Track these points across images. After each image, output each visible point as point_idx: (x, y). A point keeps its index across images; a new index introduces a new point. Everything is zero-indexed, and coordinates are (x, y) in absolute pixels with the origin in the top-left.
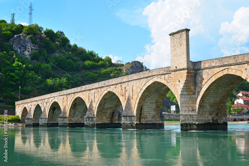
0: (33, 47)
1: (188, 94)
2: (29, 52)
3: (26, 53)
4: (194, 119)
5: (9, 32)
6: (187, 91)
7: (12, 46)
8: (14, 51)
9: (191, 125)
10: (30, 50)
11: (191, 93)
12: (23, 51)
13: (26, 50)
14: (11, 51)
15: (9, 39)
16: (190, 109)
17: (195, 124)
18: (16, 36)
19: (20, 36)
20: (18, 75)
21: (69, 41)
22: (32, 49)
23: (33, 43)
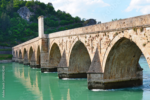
0: (31, 14)
1: (45, 52)
2: (28, 17)
3: (27, 18)
4: (48, 66)
5: (17, 6)
6: (43, 51)
7: (19, 14)
8: (19, 17)
9: (46, 69)
10: (29, 16)
11: (46, 52)
12: (25, 17)
13: (27, 16)
14: (17, 17)
15: (17, 10)
16: (46, 60)
17: (48, 69)
18: (21, 8)
19: (23, 8)
20: (19, 31)
21: (54, 8)
22: (30, 15)
23: (31, 12)
